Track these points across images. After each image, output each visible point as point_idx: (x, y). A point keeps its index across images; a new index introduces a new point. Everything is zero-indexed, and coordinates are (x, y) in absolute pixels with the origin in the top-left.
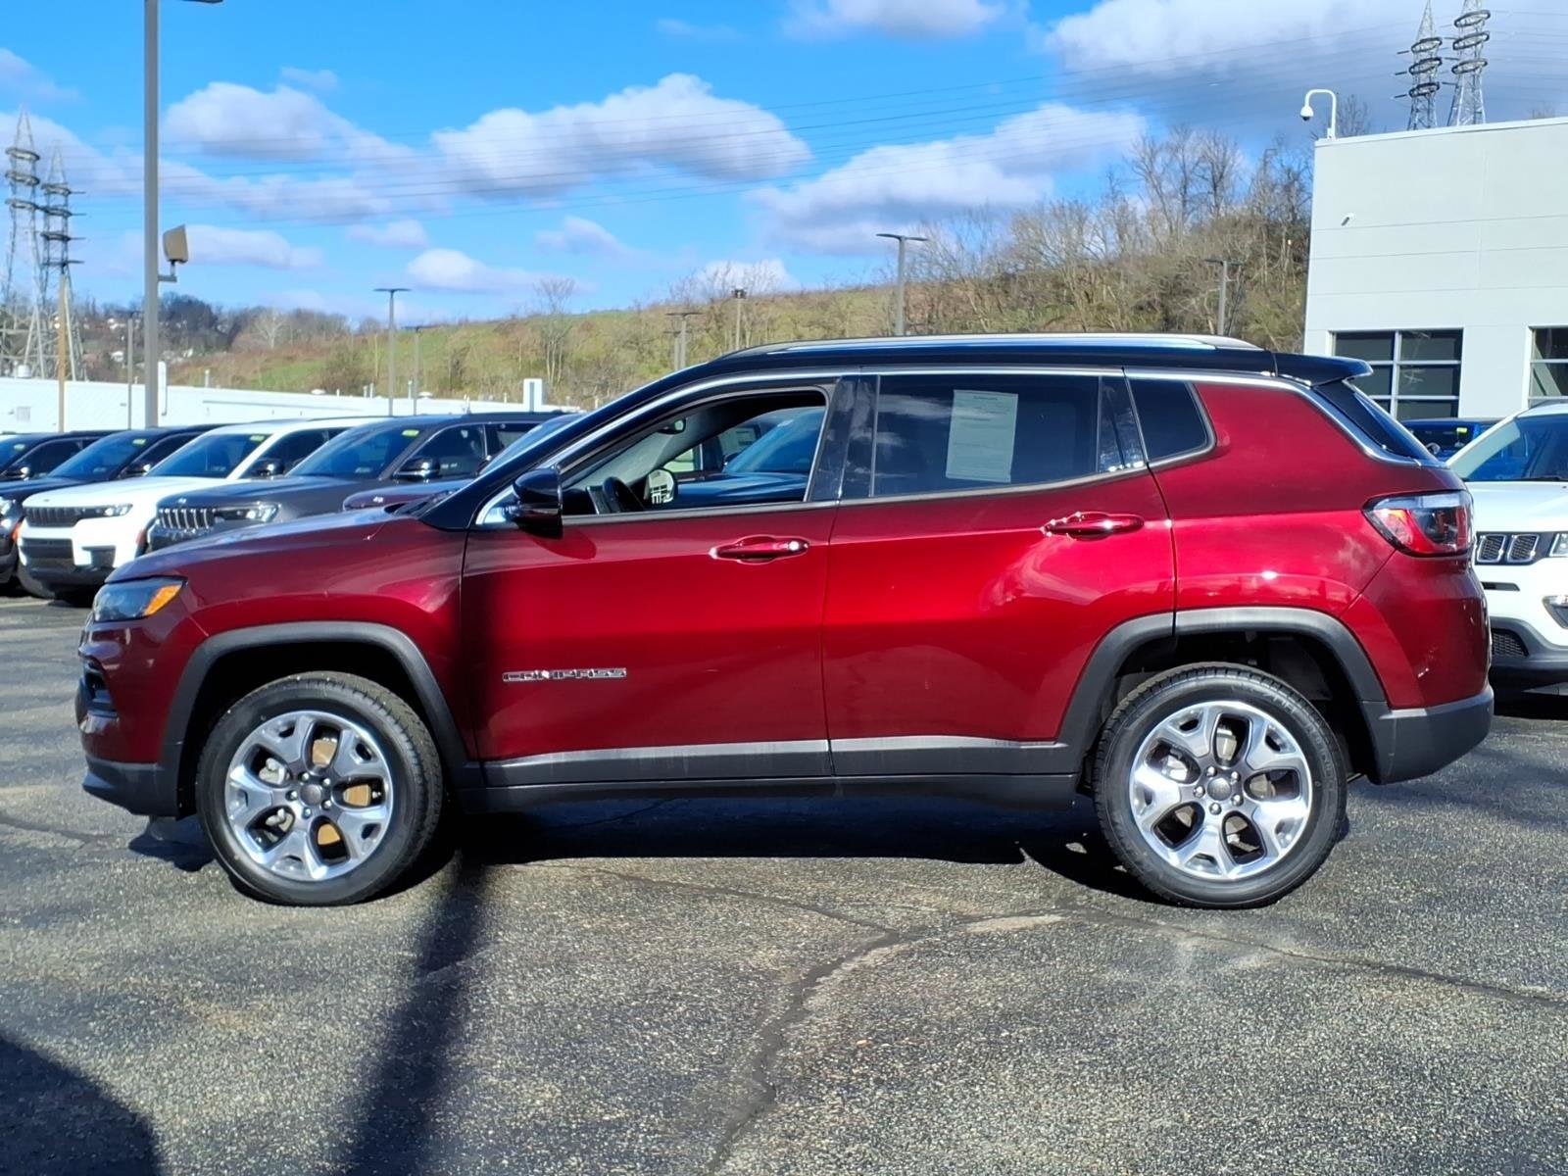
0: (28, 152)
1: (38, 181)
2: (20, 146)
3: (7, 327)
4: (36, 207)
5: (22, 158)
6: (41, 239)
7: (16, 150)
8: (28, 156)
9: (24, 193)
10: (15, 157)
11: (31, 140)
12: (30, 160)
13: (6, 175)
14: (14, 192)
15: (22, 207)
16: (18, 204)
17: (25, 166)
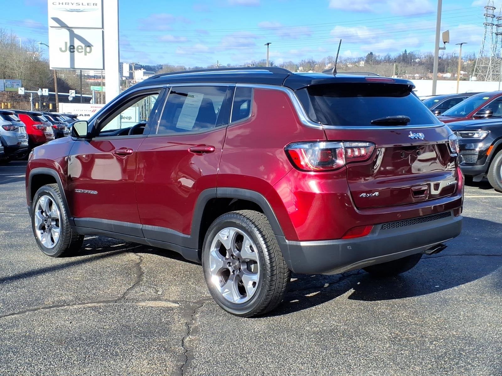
0: (492, 7)
1: (494, 16)
2: (489, 5)
3: (481, 64)
4: (494, 25)
5: (490, 9)
6: (494, 35)
7: (488, 6)
8: (492, 8)
9: (490, 20)
10: (488, 9)
11: (493, 3)
12: (492, 9)
13: (484, 15)
14: (487, 20)
15: (489, 25)
16: (487, 24)
17: (490, 12)
